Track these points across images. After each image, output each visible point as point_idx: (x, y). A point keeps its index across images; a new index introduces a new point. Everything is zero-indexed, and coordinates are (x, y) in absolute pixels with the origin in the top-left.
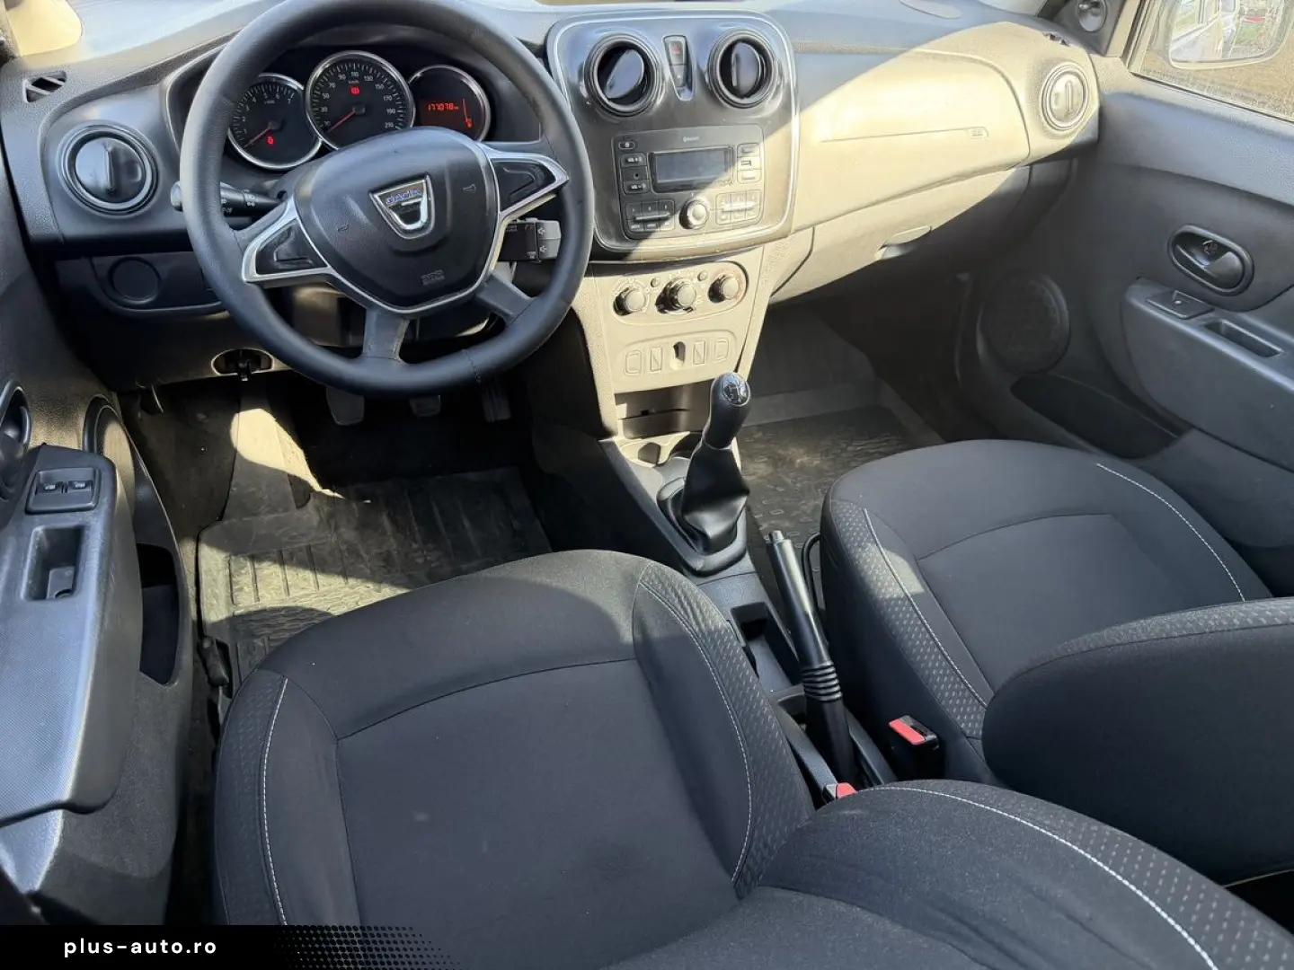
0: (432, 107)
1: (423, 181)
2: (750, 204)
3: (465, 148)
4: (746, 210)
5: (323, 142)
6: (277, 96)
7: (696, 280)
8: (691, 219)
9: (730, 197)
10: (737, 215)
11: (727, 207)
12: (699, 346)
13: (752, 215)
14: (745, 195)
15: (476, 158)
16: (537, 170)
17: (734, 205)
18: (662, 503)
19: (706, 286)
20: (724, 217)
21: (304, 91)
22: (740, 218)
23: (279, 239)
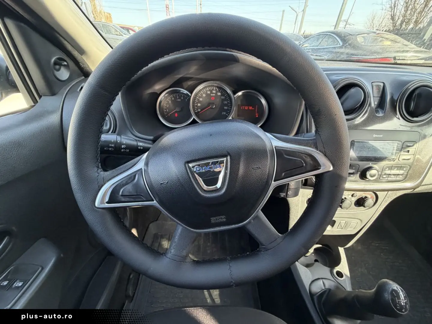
0: (243, 107)
1: (225, 158)
2: (401, 172)
3: (258, 137)
4: (398, 175)
5: (194, 119)
6: (182, 98)
7: (350, 196)
8: (368, 176)
9: (391, 168)
10: (392, 176)
11: (388, 172)
12: (343, 222)
13: (401, 177)
14: (400, 168)
15: (265, 145)
16: (308, 160)
17: (392, 171)
18: (312, 295)
19: (354, 199)
20: (384, 176)
21: (191, 96)
22: (393, 178)
23: (127, 182)
